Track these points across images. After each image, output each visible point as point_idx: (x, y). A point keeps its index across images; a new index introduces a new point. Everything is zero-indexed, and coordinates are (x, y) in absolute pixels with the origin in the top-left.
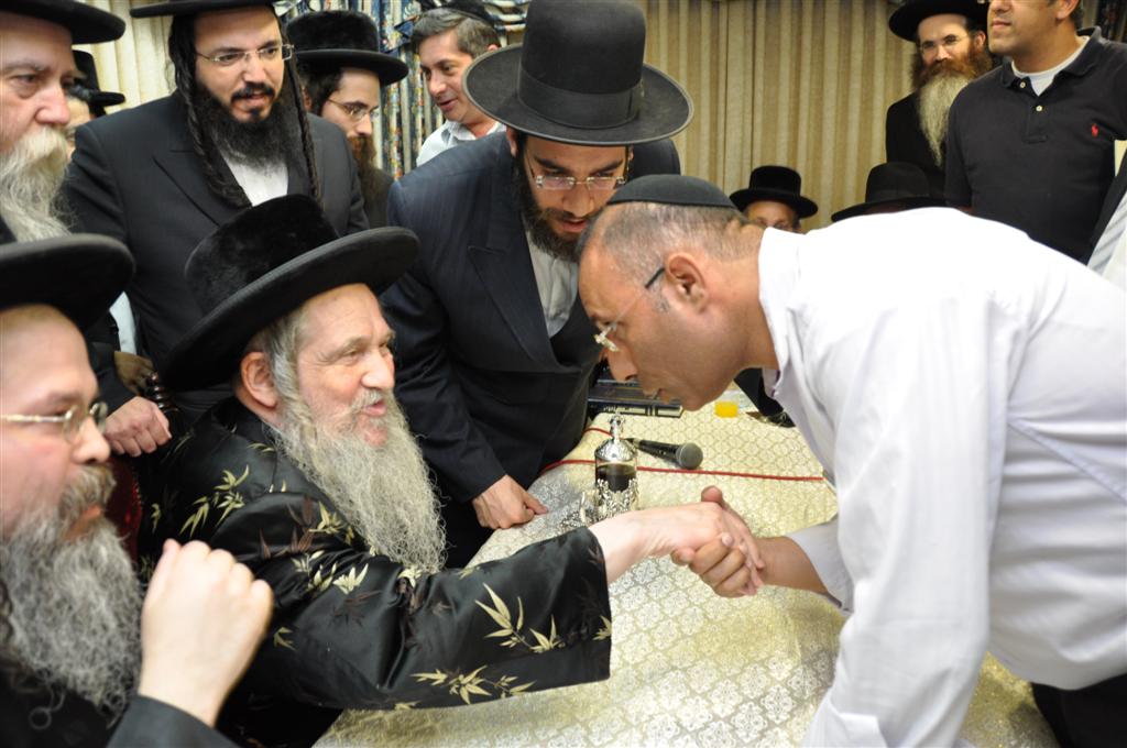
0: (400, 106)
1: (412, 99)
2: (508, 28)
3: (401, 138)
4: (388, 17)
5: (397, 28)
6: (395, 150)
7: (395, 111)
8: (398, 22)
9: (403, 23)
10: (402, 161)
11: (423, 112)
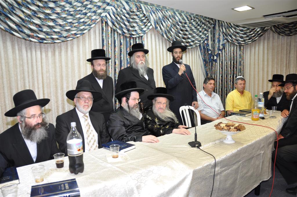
0: (222, 60)
1: (225, 58)
2: (242, 44)
3: (222, 66)
4: (220, 43)
5: (222, 45)
6: (221, 68)
7: (221, 61)
8: (222, 44)
9: (223, 44)
10: (222, 70)
11: (227, 61)
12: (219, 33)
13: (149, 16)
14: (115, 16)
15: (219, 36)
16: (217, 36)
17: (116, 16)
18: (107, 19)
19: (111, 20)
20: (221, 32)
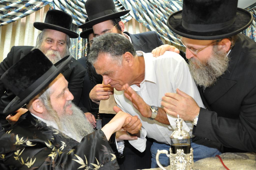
12: (252, 28)
13: (125, 3)
14: (67, 2)
15: (252, 33)
16: (249, 33)
17: (69, 2)
18: (54, 6)
19: (60, 6)
20: (254, 26)
